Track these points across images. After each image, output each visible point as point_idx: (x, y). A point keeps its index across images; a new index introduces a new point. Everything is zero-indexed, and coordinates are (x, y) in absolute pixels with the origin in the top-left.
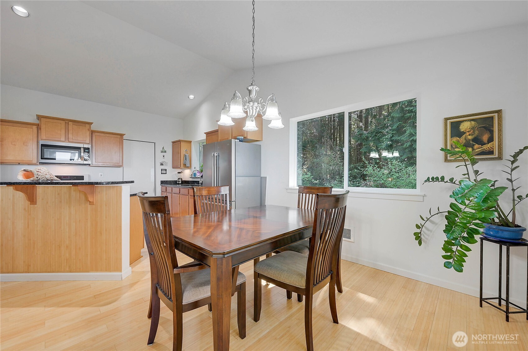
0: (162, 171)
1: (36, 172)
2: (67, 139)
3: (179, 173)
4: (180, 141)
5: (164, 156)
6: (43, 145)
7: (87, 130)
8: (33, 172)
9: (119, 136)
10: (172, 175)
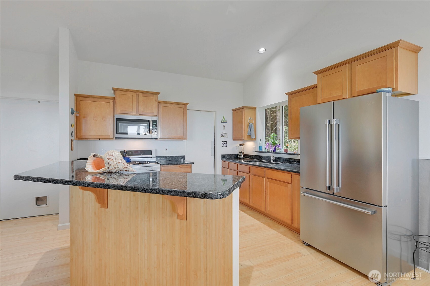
0: (222, 143)
1: (106, 159)
2: (138, 112)
3: (240, 145)
4: (243, 108)
5: (224, 127)
6: (118, 120)
7: (155, 101)
8: (103, 158)
9: (183, 106)
10: (232, 149)
